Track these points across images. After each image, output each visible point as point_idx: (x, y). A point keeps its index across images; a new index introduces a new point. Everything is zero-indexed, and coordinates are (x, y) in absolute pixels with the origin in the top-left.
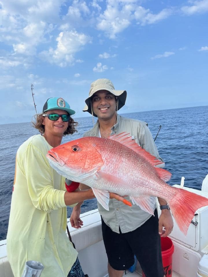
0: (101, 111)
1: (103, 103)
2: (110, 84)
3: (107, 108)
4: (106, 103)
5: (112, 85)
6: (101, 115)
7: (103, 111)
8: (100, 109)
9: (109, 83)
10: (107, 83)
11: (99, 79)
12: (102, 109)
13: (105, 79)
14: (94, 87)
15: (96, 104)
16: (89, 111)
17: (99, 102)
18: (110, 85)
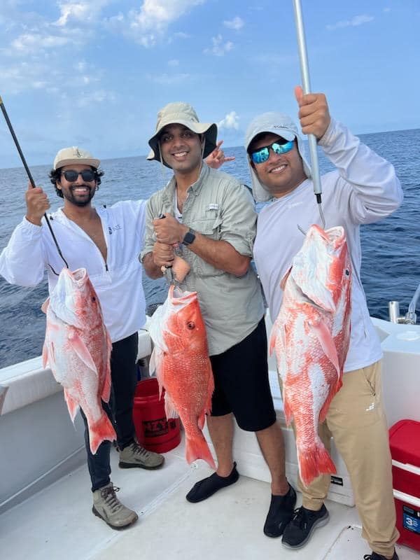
0: (176, 158)
1: (178, 144)
2: (188, 111)
3: (185, 153)
4: (183, 145)
5: (192, 112)
6: (176, 165)
7: (178, 159)
8: (173, 155)
9: (187, 109)
10: (183, 111)
11: (171, 104)
12: (177, 155)
13: (179, 104)
14: (163, 119)
15: (166, 147)
16: (157, 158)
17: (171, 143)
18: (188, 114)
